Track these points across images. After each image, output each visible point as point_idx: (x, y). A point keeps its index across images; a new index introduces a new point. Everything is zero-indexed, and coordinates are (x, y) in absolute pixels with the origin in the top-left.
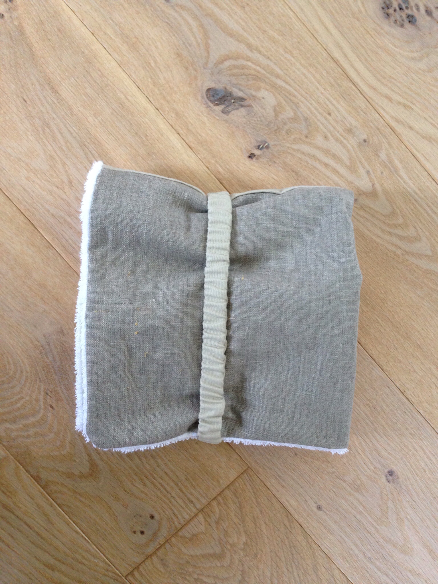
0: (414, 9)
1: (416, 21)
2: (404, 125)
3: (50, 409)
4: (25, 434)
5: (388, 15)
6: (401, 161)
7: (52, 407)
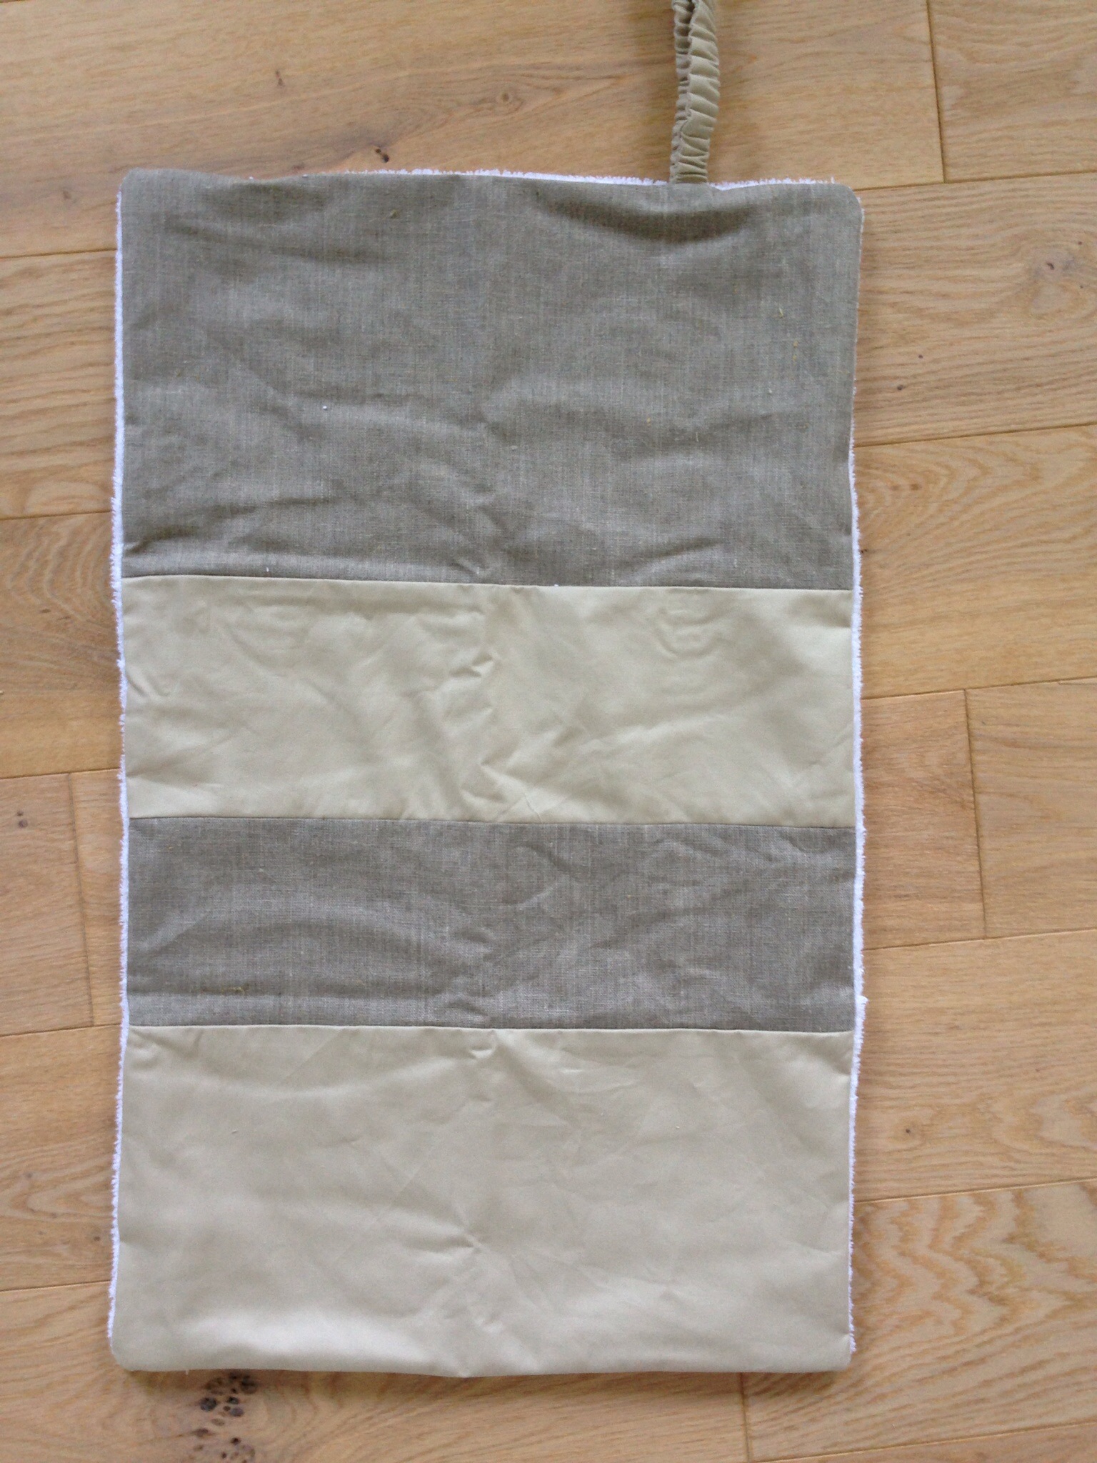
0: (219, 1417)
1: (203, 1408)
2: (82, 1302)
3: (45, 608)
4: (36, 554)
5: (235, 1378)
6: (38, 1267)
7: (46, 611)
